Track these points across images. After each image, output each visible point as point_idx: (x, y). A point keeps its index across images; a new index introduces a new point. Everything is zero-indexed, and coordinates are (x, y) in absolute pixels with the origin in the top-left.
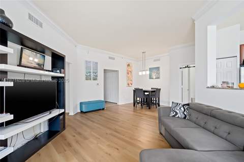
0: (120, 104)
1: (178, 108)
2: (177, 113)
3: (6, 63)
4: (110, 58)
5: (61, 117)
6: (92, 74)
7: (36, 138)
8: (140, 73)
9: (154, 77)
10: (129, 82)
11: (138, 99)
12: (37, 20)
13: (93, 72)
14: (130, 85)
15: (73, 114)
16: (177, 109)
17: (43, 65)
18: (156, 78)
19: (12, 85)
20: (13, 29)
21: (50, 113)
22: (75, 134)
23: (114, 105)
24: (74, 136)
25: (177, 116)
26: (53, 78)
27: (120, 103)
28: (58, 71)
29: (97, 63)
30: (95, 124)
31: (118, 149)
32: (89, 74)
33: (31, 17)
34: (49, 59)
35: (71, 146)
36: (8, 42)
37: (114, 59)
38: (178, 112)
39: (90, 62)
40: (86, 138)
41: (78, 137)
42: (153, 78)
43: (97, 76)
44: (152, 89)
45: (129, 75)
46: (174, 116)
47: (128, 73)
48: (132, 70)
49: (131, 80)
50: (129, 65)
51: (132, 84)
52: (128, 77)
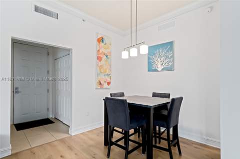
8: (125, 55)
10: (103, 78)
14: (105, 85)
42: (156, 70)
45: (103, 62)
47: (99, 59)
48: (110, 53)
49: (108, 75)
50: (101, 40)
51: (109, 83)
52: (101, 67)
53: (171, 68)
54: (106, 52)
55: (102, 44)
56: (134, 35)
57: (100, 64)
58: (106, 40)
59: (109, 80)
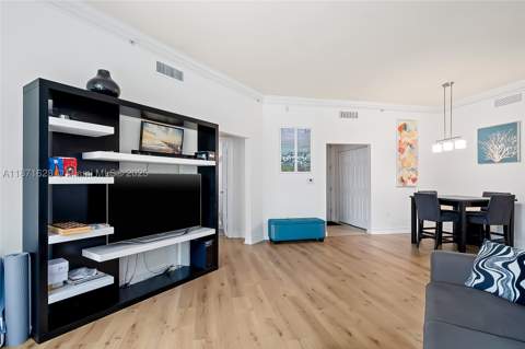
0: (373, 233)
1: (499, 264)
2: (489, 281)
3: (117, 151)
4: (343, 115)
5: (208, 243)
6: (296, 157)
7: (167, 273)
8: (437, 148)
9: (497, 158)
10: (406, 174)
11: (427, 224)
12: (172, 70)
13: (300, 154)
14: (410, 183)
15: (250, 243)
16: (492, 266)
17: (181, 148)
18: (503, 161)
19: (113, 182)
20: (120, 97)
21: (186, 233)
22: (226, 282)
23: (359, 233)
24: (223, 284)
25: (492, 289)
26: (200, 169)
27: (374, 230)
28: (204, 156)
29: (307, 132)
30: (278, 270)
31: (281, 334)
32: (289, 158)
33: (161, 68)
34: (192, 135)
35: (204, 301)
36: (121, 116)
37: (356, 116)
38: (496, 276)
39: (291, 131)
40: (238, 294)
41: (227, 288)
42: (491, 162)
43: (308, 162)
44: (485, 194)
45: (406, 154)
46: (480, 287)
47: (401, 150)
48: (416, 141)
49: (413, 170)
50: (403, 128)
51: (414, 180)
52: (403, 161)
55: (404, 132)
56: (448, 113)
57: (402, 157)
58: (410, 127)
59: (414, 176)
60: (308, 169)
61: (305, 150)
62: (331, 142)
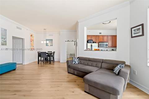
4: (18, 28)
8: (42, 42)
16: (75, 60)
18: (50, 46)
25: (76, 63)
29: (6, 30)
37: (21, 29)
43: (6, 42)
47: (31, 41)
52: (31, 44)
53: (52, 45)
54: (33, 39)
60: (6, 45)
61: (4, 37)
62: (14, 36)
